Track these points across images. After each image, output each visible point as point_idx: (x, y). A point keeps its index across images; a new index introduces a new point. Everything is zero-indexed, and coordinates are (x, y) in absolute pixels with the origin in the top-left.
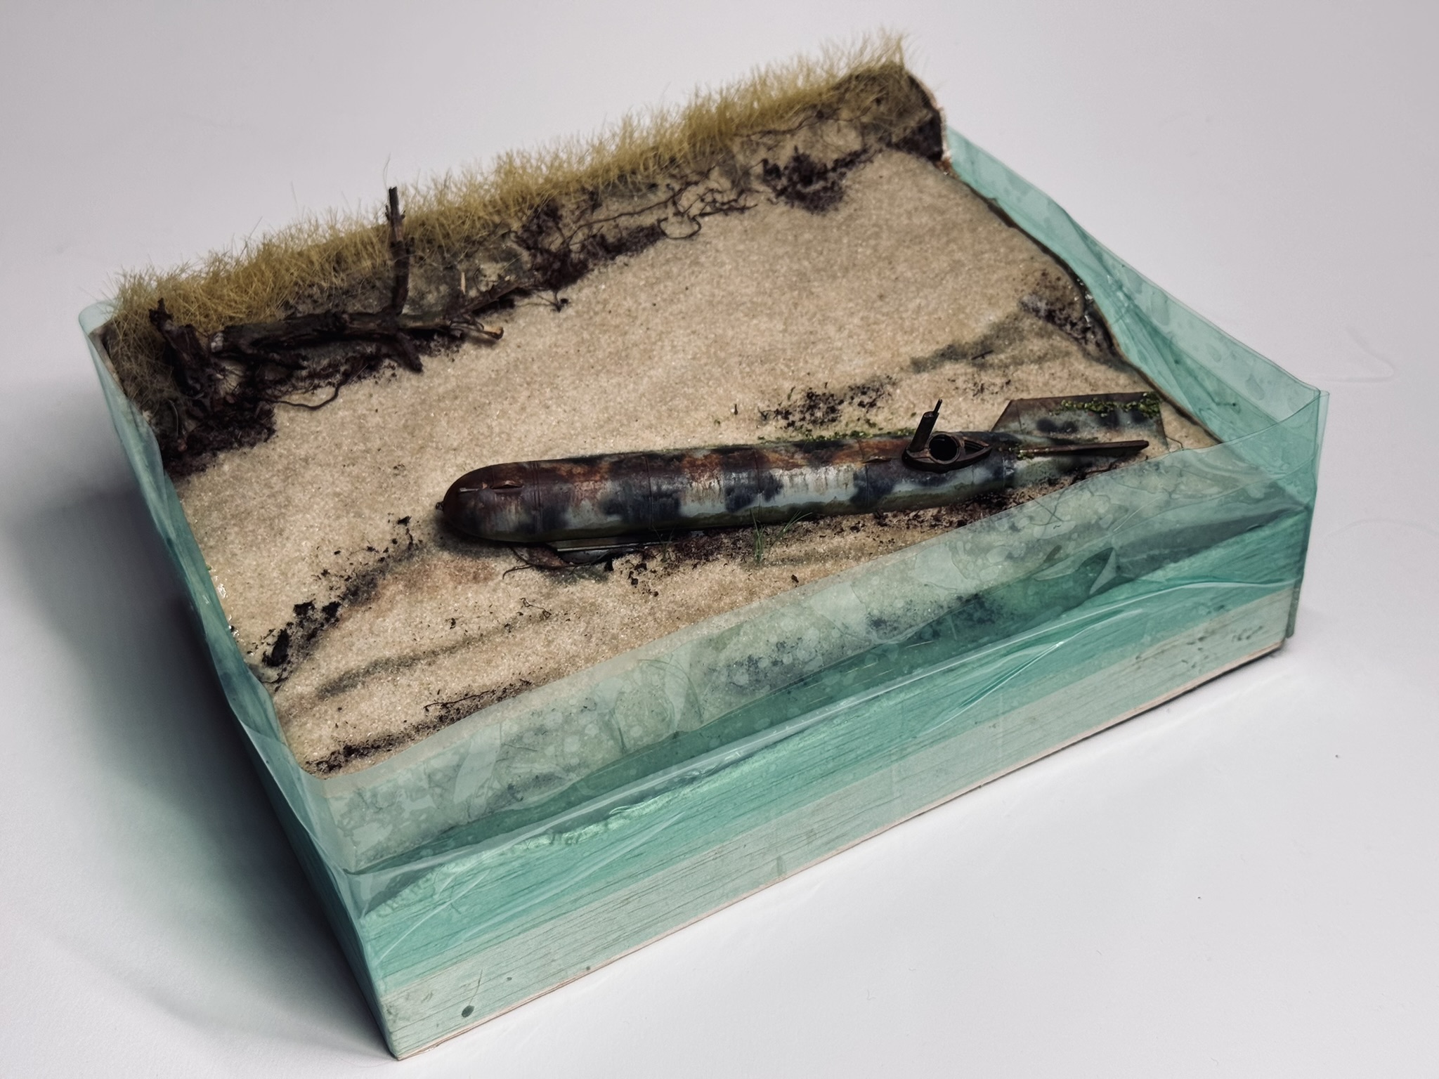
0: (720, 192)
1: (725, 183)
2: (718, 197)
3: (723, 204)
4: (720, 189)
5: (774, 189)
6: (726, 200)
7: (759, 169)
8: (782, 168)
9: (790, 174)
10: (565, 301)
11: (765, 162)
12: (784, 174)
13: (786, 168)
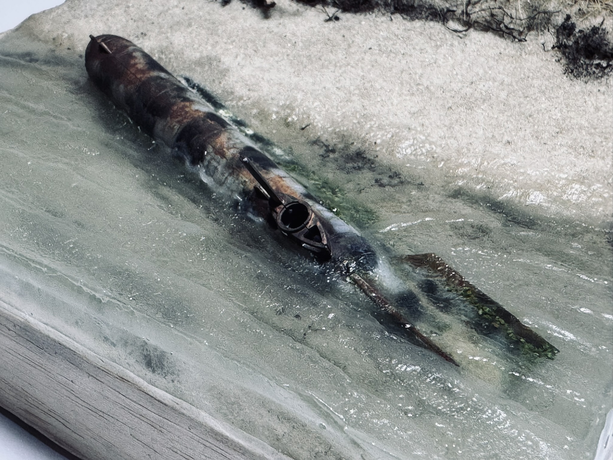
0: (511, 17)
1: (523, 15)
2: (507, 20)
3: (506, 27)
4: (514, 16)
5: (558, 41)
6: (512, 26)
7: (559, 20)
8: (577, 30)
9: (580, 37)
10: (337, 19)
11: (568, 17)
12: (575, 35)
13: (581, 31)
